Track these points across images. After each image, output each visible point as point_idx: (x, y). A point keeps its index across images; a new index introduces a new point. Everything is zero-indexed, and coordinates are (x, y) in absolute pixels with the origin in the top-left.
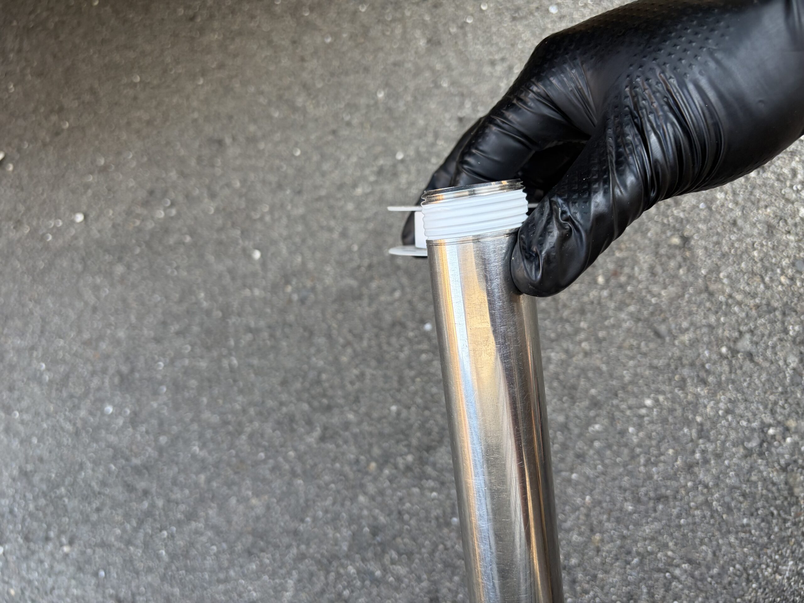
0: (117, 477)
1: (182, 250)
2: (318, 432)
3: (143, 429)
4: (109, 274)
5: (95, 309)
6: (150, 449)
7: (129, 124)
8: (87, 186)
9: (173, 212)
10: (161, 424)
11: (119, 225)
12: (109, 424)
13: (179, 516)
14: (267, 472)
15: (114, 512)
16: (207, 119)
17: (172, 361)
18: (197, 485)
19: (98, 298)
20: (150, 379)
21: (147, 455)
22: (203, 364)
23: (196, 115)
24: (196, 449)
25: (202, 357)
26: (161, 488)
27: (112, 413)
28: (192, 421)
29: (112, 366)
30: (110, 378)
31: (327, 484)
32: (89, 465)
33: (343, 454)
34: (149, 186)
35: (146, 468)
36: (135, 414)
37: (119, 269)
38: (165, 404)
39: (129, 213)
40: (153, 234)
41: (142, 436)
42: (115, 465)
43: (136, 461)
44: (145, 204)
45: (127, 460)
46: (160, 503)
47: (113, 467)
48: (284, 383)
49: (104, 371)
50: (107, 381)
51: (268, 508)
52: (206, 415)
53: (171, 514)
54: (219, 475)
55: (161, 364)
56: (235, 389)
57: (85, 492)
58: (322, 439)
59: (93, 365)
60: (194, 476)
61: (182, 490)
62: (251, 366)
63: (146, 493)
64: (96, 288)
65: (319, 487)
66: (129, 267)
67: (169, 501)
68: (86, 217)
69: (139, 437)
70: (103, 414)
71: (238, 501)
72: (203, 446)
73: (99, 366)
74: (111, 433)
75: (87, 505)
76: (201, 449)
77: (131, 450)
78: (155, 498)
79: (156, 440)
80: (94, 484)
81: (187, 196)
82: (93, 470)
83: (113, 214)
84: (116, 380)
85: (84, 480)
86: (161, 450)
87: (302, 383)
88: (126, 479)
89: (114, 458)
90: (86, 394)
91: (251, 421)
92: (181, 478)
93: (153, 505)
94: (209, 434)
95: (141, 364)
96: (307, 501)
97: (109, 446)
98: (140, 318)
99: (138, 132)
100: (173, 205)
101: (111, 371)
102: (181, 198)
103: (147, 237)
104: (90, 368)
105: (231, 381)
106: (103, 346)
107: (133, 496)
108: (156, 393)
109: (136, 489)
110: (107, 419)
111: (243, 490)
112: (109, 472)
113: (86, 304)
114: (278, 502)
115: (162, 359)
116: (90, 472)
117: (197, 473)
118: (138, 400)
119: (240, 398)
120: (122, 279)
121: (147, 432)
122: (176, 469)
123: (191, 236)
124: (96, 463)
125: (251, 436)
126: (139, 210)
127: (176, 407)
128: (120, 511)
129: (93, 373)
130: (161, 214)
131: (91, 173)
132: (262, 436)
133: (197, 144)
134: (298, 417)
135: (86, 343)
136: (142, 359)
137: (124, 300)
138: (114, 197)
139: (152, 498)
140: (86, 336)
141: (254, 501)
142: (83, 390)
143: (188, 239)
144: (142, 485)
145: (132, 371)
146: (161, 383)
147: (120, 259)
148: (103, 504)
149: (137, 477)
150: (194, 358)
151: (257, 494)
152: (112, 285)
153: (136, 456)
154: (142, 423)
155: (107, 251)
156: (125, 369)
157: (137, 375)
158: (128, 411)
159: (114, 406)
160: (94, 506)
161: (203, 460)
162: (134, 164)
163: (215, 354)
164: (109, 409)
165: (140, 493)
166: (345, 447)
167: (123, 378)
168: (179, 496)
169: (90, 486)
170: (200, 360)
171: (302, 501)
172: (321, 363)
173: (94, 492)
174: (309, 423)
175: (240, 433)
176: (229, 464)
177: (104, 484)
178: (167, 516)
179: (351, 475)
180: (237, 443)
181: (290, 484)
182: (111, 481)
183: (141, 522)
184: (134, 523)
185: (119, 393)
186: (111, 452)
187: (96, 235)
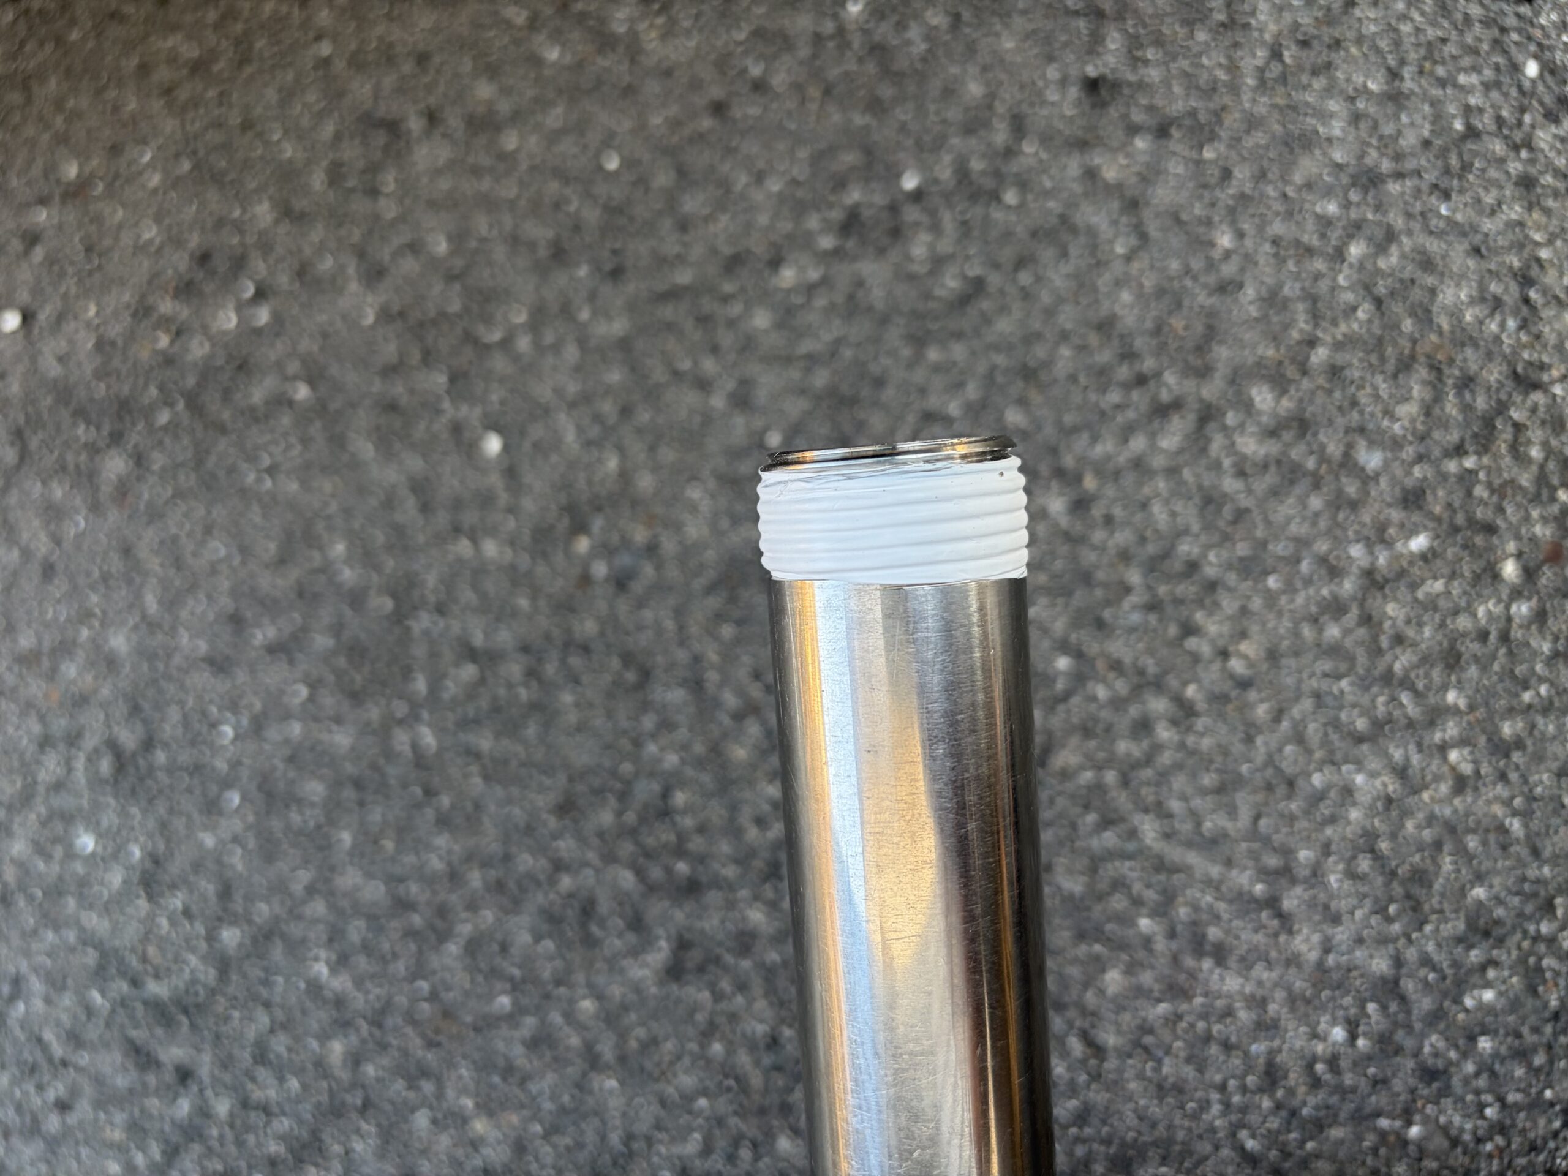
0: (108, 1025)
1: (286, 420)
2: (660, 954)
3: (177, 902)
4: (86, 478)
5: (48, 571)
6: (193, 960)
7: (144, 69)
8: (32, 239)
9: (263, 316)
10: (225, 893)
11: (113, 344)
12: (83, 883)
13: (274, 1148)
14: (518, 1050)
15: (102, 1116)
16: (357, 63)
17: (258, 726)
18: (320, 1065)
19: (58, 541)
20: (197, 769)
21: (187, 975)
22: (342, 739)
23: (325, 49)
24: (321, 969)
25: (338, 720)
26: (225, 1066)
27: (93, 854)
28: (311, 890)
29: (94, 722)
30: (89, 760)
31: (688, 1098)
32: (36, 985)
33: (733, 1017)
34: (194, 241)
35: (186, 1011)
36: (155, 860)
37: (115, 465)
38: (236, 839)
39: (142, 311)
40: (207, 372)
41: (173, 922)
42: (103, 993)
43: (156, 989)
44: (186, 290)
45: (135, 983)
46: (222, 1107)
47: (96, 997)
48: (566, 808)
49: (73, 739)
50: (80, 764)
51: (520, 1148)
52: (350, 878)
53: (251, 1139)
54: (383, 1047)
55: (228, 731)
56: (430, 813)
57: (27, 1056)
58: (674, 972)
59: (42, 719)
60: (314, 1044)
61: (281, 1079)
62: (474, 755)
63: (185, 1075)
64: (53, 513)
65: (663, 1103)
66: (139, 459)
67: (245, 1104)
68: (27, 318)
69: (164, 922)
70: (71, 855)
71: (434, 1122)
72: (341, 962)
73: (60, 724)
74: (91, 907)
75: (32, 1090)
76: (333, 970)
77: (144, 959)
78: (209, 1093)
79: (211, 937)
80: (48, 1036)
81: (302, 272)
82: (48, 1001)
83: (97, 314)
84: (105, 766)
85: (23, 1024)
86: (224, 965)
87: (619, 814)
88: (134, 1033)
89: (100, 974)
90: (26, 798)
91: (472, 906)
92: (279, 1045)
93: (204, 1112)
94: (356, 931)
95: (170, 725)
96: (629, 1138)
97: (87, 940)
98: (172, 603)
99: (168, 91)
100: (261, 294)
101: (90, 742)
102: (283, 280)
103: (191, 381)
104: (37, 728)
105: (418, 791)
106: (70, 670)
107: (152, 1079)
108: (212, 807)
109: (158, 1064)
110: (79, 868)
111: (450, 1093)
112: (90, 1011)
113: (27, 554)
114: (546, 1136)
115: (228, 715)
116: (38, 1004)
117: (324, 1037)
118: (164, 825)
119: (442, 841)
120: (122, 491)
121: (187, 913)
122: (263, 1020)
123: (311, 382)
124: (56, 983)
125: (473, 947)
126: (166, 306)
127: (269, 852)
128: (120, 1117)
129: (45, 743)
130: (228, 320)
131: (43, 201)
132: (504, 948)
133: (329, 129)
134: (604, 906)
135: (27, 660)
136: (174, 714)
137: (127, 551)
138: (100, 267)
139: (201, 1091)
140: (26, 641)
141: (480, 1126)
142: (19, 785)
143: (302, 392)
144: (173, 1053)
145: (148, 744)
146: (227, 784)
147: (117, 438)
148: (74, 1092)
149: (159, 1031)
150: (316, 719)
151: (488, 1108)
152: (95, 508)
153: (157, 976)
154: (173, 886)
155: (80, 413)
156: (128, 738)
157: (161, 757)
158: (137, 853)
159: (100, 836)
160: (51, 1095)
161: (339, 1002)
162: (155, 180)
163: (374, 713)
164: (87, 842)
165: (169, 1077)
166: (740, 1000)
167: (121, 761)
168: (272, 1093)
169: (40, 1040)
170: (335, 727)
171: (615, 1139)
172: (672, 760)
173: (50, 1060)
174: (637, 924)
175: (443, 936)
176: (411, 1019)
177: (75, 1039)
178: (240, 1143)
179: (756, 1080)
180: (434, 961)
181: (581, 1086)
182: (93, 1032)
183: (172, 1153)
184: (156, 1151)
185: (112, 801)
186: (91, 957)
187: (52, 369)
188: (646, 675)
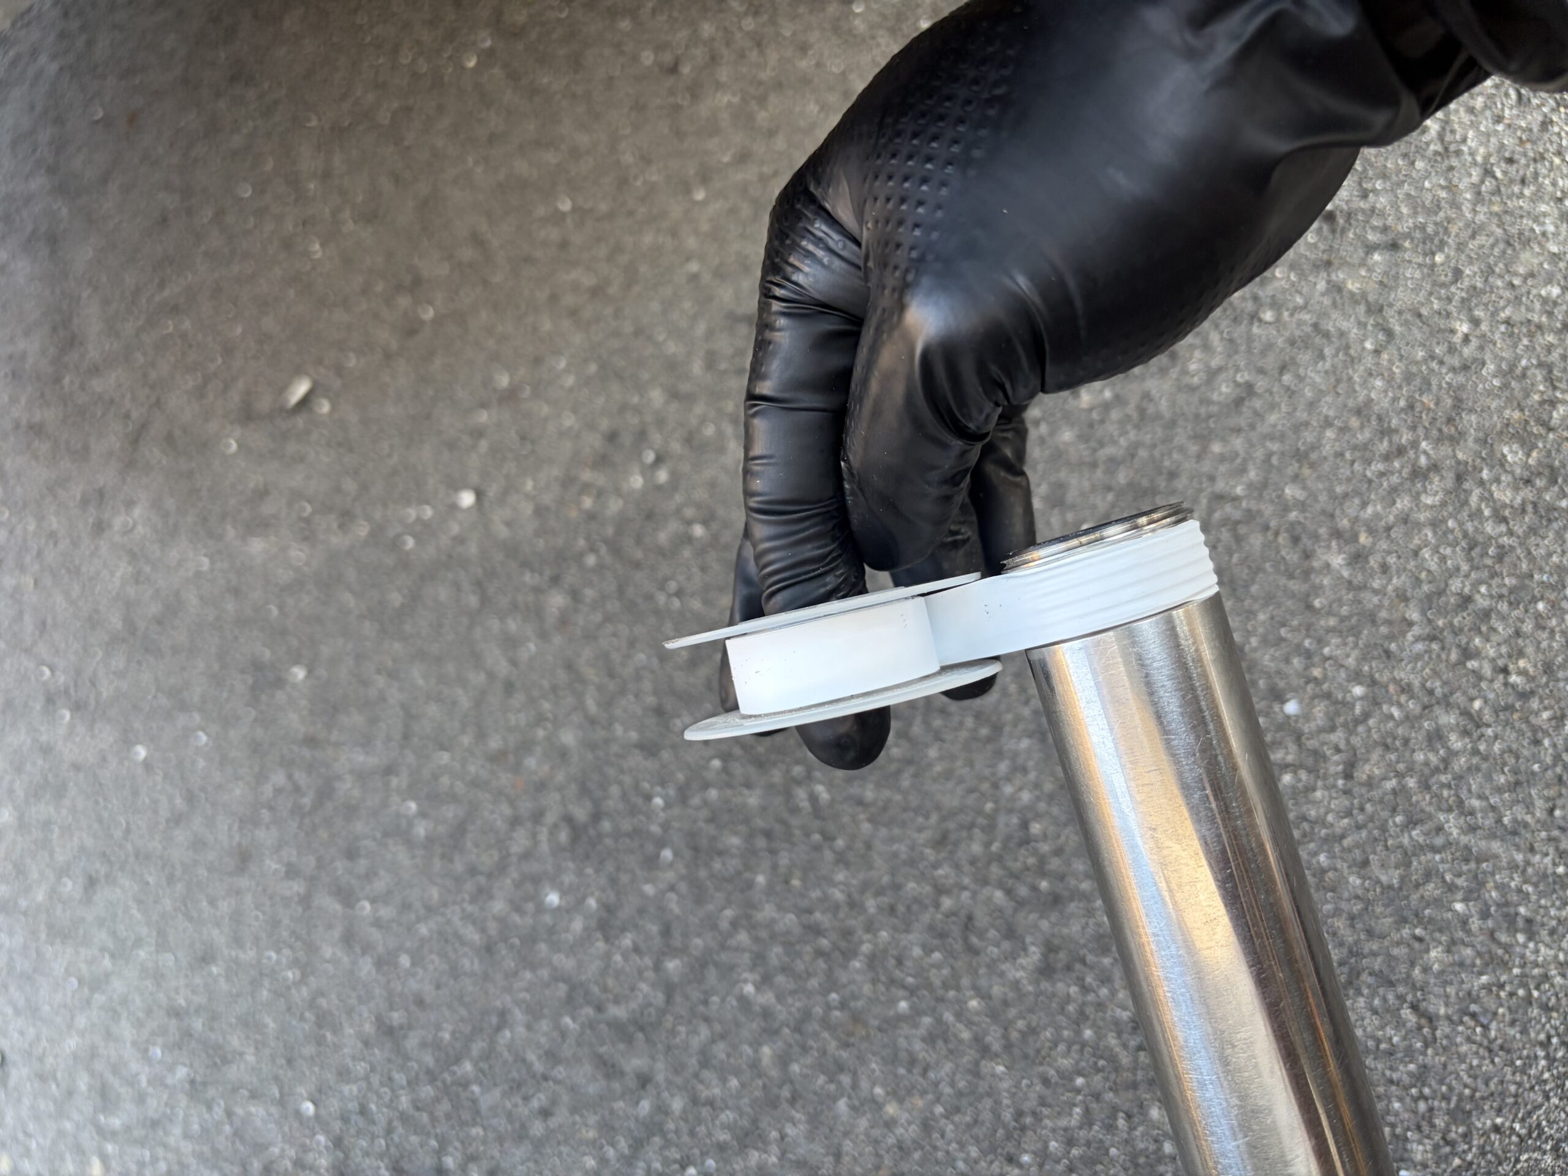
0: (579, 1044)
1: (687, 553)
2: (1034, 955)
3: (627, 941)
4: (536, 613)
5: (509, 687)
6: (644, 987)
7: (554, 298)
8: (478, 433)
9: (662, 476)
10: (666, 931)
11: (548, 509)
12: (551, 931)
13: (724, 1136)
14: (918, 1046)
15: (577, 1118)
16: (719, 274)
17: (683, 794)
18: (755, 1065)
19: (514, 663)
20: (637, 833)
21: (640, 1000)
22: (753, 800)
23: (694, 267)
24: (749, 989)
25: (748, 785)
26: (677, 1072)
27: (559, 908)
28: (735, 924)
29: (552, 802)
30: (551, 833)
31: (1067, 1077)
32: (519, 1015)
33: (1100, 1006)
34: (605, 424)
35: (642, 1029)
36: (609, 909)
37: (557, 601)
38: (672, 888)
39: (567, 481)
40: (622, 523)
41: (626, 958)
42: (574, 1019)
43: (618, 1012)
44: (602, 461)
45: (600, 1009)
46: (677, 1105)
47: (567, 1020)
48: (941, 841)
49: (537, 817)
50: (543, 836)
51: (927, 1126)
52: (767, 912)
53: (702, 1130)
54: (805, 1049)
55: (658, 801)
56: (828, 855)
57: (515, 1074)
58: (1046, 970)
59: (512, 803)
60: (747, 1050)
61: (724, 1080)
62: (860, 802)
63: (644, 1081)
64: (510, 643)
65: (1046, 1081)
66: (575, 595)
67: (695, 1101)
68: (479, 494)
69: (618, 958)
70: (541, 908)
71: (853, 1108)
72: (765, 981)
73: (526, 806)
74: (559, 951)
75: (520, 1102)
76: (758, 988)
77: (605, 989)
78: (666, 1094)
79: (658, 967)
80: (531, 1057)
81: (689, 440)
82: (529, 1027)
83: (535, 488)
84: (563, 836)
85: (510, 1047)
86: (669, 990)
87: (988, 845)
88: (603, 1050)
89: (570, 1003)
90: (502, 868)
91: (870, 927)
92: (720, 1050)
93: (662, 1110)
94: (776, 952)
95: (613, 801)
96: (1019, 1114)
97: (558, 976)
98: (607, 703)
99: (573, 313)
100: (659, 460)
101: (550, 818)
102: (676, 447)
103: (610, 531)
104: (506, 810)
105: (817, 837)
106: (531, 762)
107: (616, 1086)
108: (651, 862)
109: (622, 1074)
110: (548, 919)
111: (864, 1084)
112: (563, 1034)
113: (491, 676)
114: (947, 1116)
115: (658, 789)
116: (521, 1030)
117: (756, 1044)
118: (613, 881)
119: (840, 876)
120: (564, 621)
121: (636, 949)
122: (704, 1032)
123: (705, 523)
124: (534, 1012)
125: (873, 961)
126: (587, 475)
127: (699, 896)
128: (593, 1119)
129: (515, 822)
130: (637, 481)
131: (484, 405)
132: (900, 962)
133: (701, 328)
134: (982, 919)
135: (497, 758)
136: (615, 790)
137: (570, 667)
138: (533, 451)
139: (659, 1094)
140: (495, 743)
141: (891, 1109)
142: (496, 858)
143: (698, 530)
144: (635, 1063)
145: (597, 816)
146: (661, 844)
147: (555, 580)
148: (554, 1101)
149: (622, 1046)
150: (729, 786)
151: (898, 1095)
152: (543, 636)
153: (617, 1001)
154: (623, 930)
155: (526, 565)
156: (581, 813)
157: (606, 825)
158: (592, 902)
159: (563, 894)
160: (535, 1104)
161: (766, 1013)
162: (570, 381)
163: (776, 776)
164: (553, 898)
165: (631, 1083)
166: (1104, 992)
167: (577, 831)
168: (717, 1091)
169: (524, 1061)
170: (746, 792)
171: (1007, 1116)
172: (1026, 797)
173: (534, 1076)
174: (1010, 933)
175: (850, 954)
176: (826, 1023)
177: (552, 1057)
178: (692, 1133)
179: (1125, 1059)
180: (843, 977)
181: (975, 1072)
182: (567, 1051)
183: (638, 1145)
184: (623, 1144)
185: (571, 865)
186: (562, 989)
187: (503, 532)
188: (997, 729)
